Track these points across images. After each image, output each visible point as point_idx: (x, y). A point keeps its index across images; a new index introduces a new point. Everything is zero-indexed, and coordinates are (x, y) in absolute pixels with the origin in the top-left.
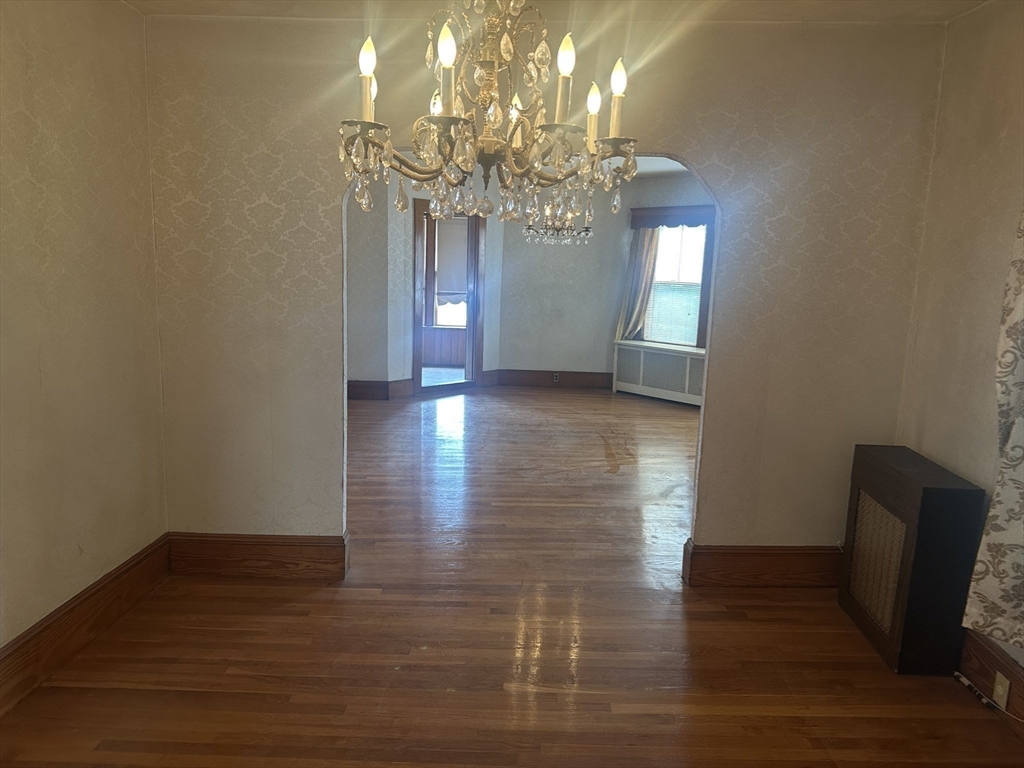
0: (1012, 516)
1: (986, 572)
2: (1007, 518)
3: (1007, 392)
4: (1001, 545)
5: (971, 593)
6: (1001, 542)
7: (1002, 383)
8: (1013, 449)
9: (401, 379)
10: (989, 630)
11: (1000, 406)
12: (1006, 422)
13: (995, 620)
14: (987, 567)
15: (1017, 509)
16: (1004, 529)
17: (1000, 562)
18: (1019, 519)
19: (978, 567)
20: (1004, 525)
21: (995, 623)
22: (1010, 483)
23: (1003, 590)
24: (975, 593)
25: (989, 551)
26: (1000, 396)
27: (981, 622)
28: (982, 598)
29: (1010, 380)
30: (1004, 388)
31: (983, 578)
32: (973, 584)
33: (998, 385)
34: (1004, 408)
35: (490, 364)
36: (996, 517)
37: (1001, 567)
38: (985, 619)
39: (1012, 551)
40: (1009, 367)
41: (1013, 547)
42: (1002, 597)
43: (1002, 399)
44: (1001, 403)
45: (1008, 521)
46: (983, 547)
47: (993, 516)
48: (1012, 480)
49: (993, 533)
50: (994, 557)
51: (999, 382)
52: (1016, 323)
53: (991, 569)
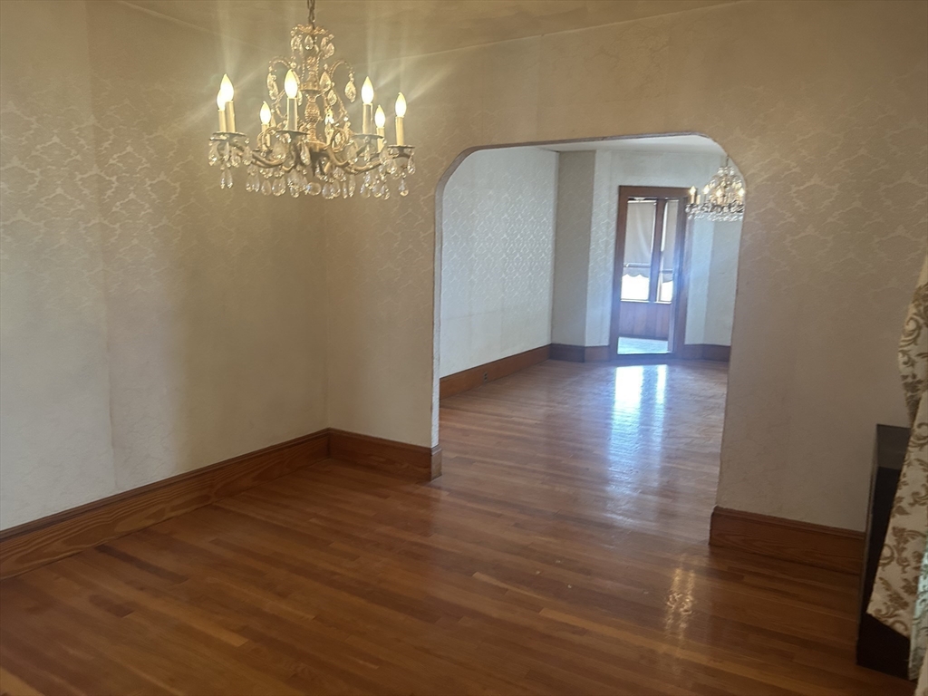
0: (917, 500)
1: (891, 558)
2: (912, 501)
3: (910, 363)
4: (904, 530)
5: (877, 579)
6: (904, 527)
7: (904, 353)
8: (920, 425)
9: (598, 345)
10: (891, 620)
11: (905, 377)
12: (912, 397)
13: (897, 612)
14: (893, 553)
15: (923, 493)
16: (907, 514)
17: (904, 549)
18: (924, 504)
19: (886, 552)
20: (908, 508)
21: (896, 615)
22: (916, 463)
23: (905, 580)
24: (881, 579)
25: (895, 535)
26: (902, 367)
27: (883, 613)
28: (887, 586)
29: (914, 350)
30: (906, 359)
31: (888, 564)
32: (880, 568)
33: (900, 355)
34: (910, 380)
35: (694, 336)
36: (901, 499)
37: (905, 554)
38: (888, 608)
39: (913, 538)
40: (911, 335)
41: (915, 534)
42: (904, 587)
43: (906, 370)
44: (905, 374)
45: (912, 505)
46: (890, 531)
47: (899, 497)
48: (919, 460)
49: (898, 516)
50: (899, 543)
51: (902, 351)
52: (920, 288)
53: (896, 555)
